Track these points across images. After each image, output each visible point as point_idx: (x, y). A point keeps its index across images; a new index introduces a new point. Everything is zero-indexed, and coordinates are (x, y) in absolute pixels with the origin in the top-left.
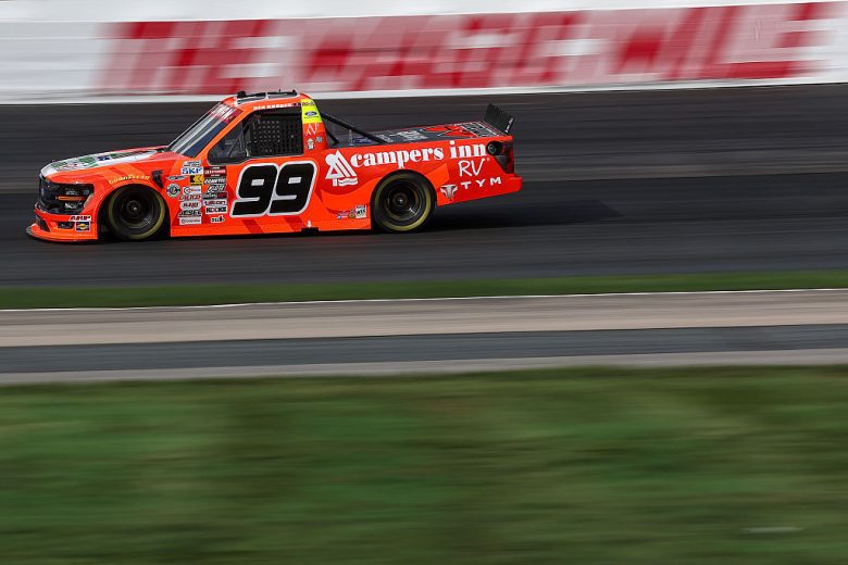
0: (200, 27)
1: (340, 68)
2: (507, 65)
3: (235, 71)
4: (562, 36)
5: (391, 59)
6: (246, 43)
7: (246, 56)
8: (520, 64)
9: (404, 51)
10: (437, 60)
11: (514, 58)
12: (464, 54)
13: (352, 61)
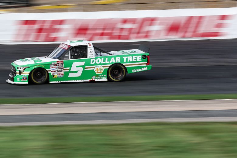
0: (44, 22)
1: (85, 34)
2: (134, 33)
3: (54, 35)
4: (151, 25)
5: (100, 31)
6: (58, 26)
7: (58, 30)
8: (138, 33)
9: (104, 29)
10: (114, 32)
11: (137, 31)
12: (122, 30)
13: (89, 32)
